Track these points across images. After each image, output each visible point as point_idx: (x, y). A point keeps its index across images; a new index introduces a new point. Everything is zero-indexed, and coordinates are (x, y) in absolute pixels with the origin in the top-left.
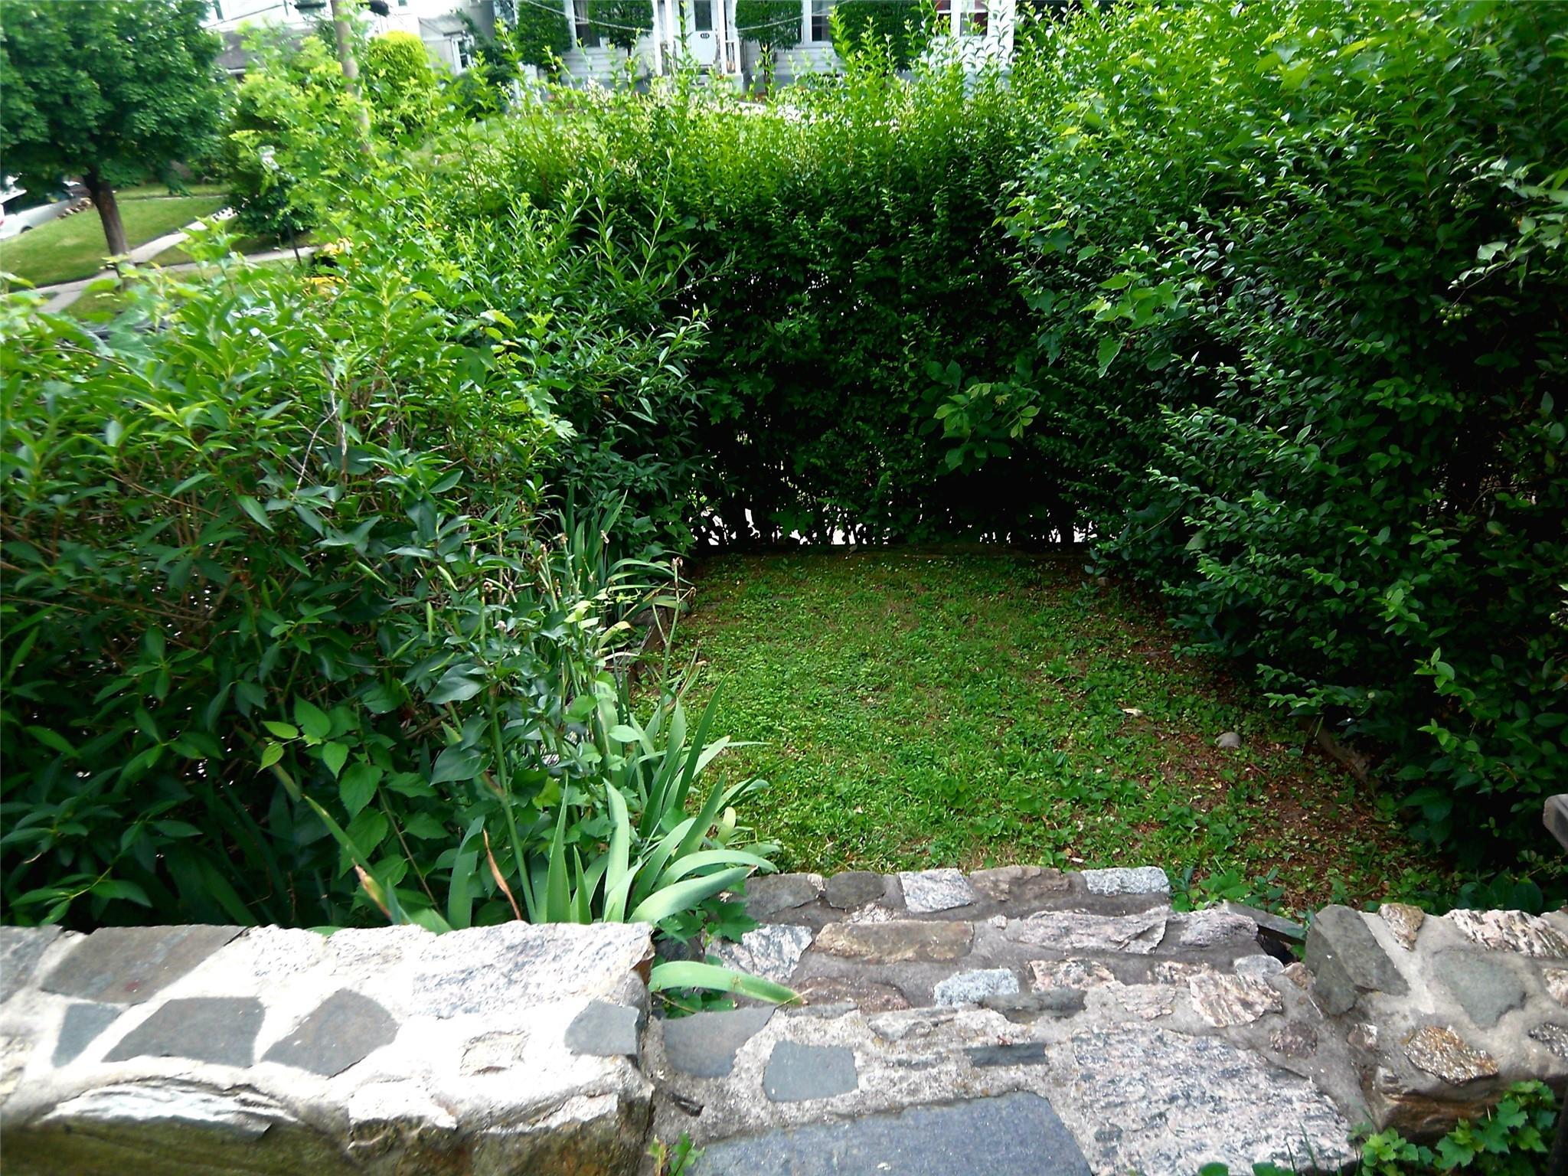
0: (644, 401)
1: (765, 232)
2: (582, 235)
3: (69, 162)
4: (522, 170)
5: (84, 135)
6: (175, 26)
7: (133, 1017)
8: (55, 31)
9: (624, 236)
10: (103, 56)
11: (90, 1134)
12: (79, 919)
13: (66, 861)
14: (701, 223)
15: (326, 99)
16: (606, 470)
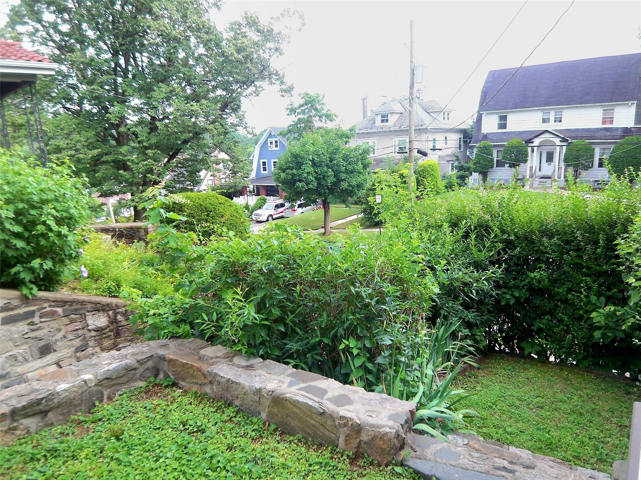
0: (474, 291)
1: (533, 242)
2: (467, 235)
3: (320, 194)
4: (451, 214)
5: (326, 188)
6: (360, 157)
7: (303, 385)
8: (325, 158)
9: (480, 238)
10: (337, 165)
11: (290, 402)
12: (295, 367)
13: (295, 356)
14: (509, 236)
15: (396, 190)
16: (457, 311)
